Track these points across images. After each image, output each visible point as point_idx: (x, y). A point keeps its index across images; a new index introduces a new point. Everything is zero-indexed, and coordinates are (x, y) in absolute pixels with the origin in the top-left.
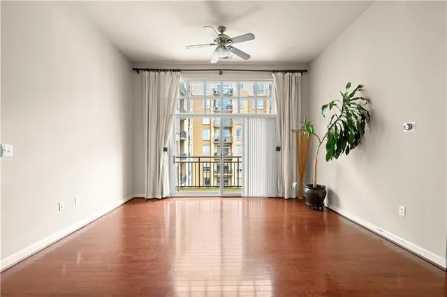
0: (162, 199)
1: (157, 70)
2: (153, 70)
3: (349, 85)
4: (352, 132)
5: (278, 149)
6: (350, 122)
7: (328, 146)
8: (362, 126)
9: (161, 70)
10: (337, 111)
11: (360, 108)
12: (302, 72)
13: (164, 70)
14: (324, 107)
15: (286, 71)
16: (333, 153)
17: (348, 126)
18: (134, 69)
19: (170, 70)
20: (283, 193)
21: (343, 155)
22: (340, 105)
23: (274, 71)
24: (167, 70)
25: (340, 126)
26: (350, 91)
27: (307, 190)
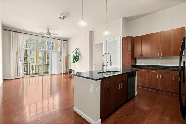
0: (19, 78)
1: (17, 32)
2: (15, 32)
3: (76, 48)
4: (77, 57)
5: (60, 61)
6: (77, 55)
7: (73, 60)
8: (79, 56)
9: (18, 32)
10: (74, 53)
11: (78, 53)
12: (66, 41)
13: (20, 33)
14: (72, 52)
15: (62, 40)
16: (74, 62)
17: (77, 56)
18: (4, 29)
19: (23, 33)
20: (62, 72)
21: (76, 62)
22: (75, 52)
23: (59, 39)
24: (21, 33)
25: (75, 56)
26: (77, 49)
27: (68, 70)
